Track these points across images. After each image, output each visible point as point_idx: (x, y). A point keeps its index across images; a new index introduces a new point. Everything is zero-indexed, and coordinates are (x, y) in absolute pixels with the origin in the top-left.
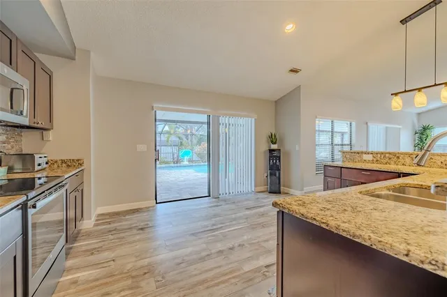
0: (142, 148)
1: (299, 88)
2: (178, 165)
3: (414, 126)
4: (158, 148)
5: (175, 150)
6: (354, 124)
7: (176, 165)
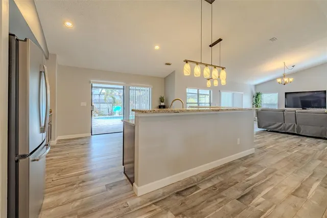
0: (84, 104)
1: (174, 73)
2: (112, 116)
3: (252, 92)
4: (93, 104)
5: (110, 106)
6: (212, 92)
7: (110, 116)
